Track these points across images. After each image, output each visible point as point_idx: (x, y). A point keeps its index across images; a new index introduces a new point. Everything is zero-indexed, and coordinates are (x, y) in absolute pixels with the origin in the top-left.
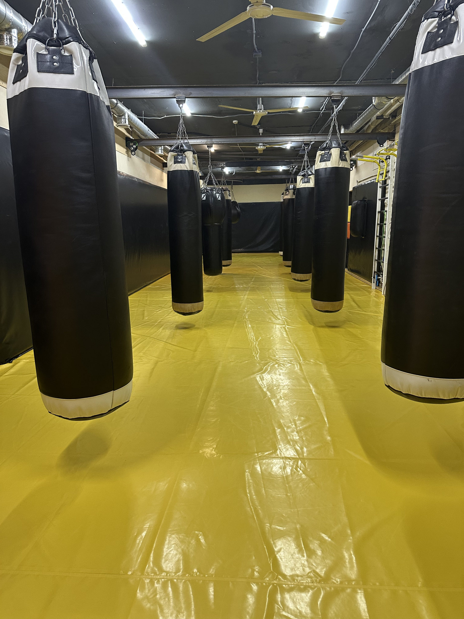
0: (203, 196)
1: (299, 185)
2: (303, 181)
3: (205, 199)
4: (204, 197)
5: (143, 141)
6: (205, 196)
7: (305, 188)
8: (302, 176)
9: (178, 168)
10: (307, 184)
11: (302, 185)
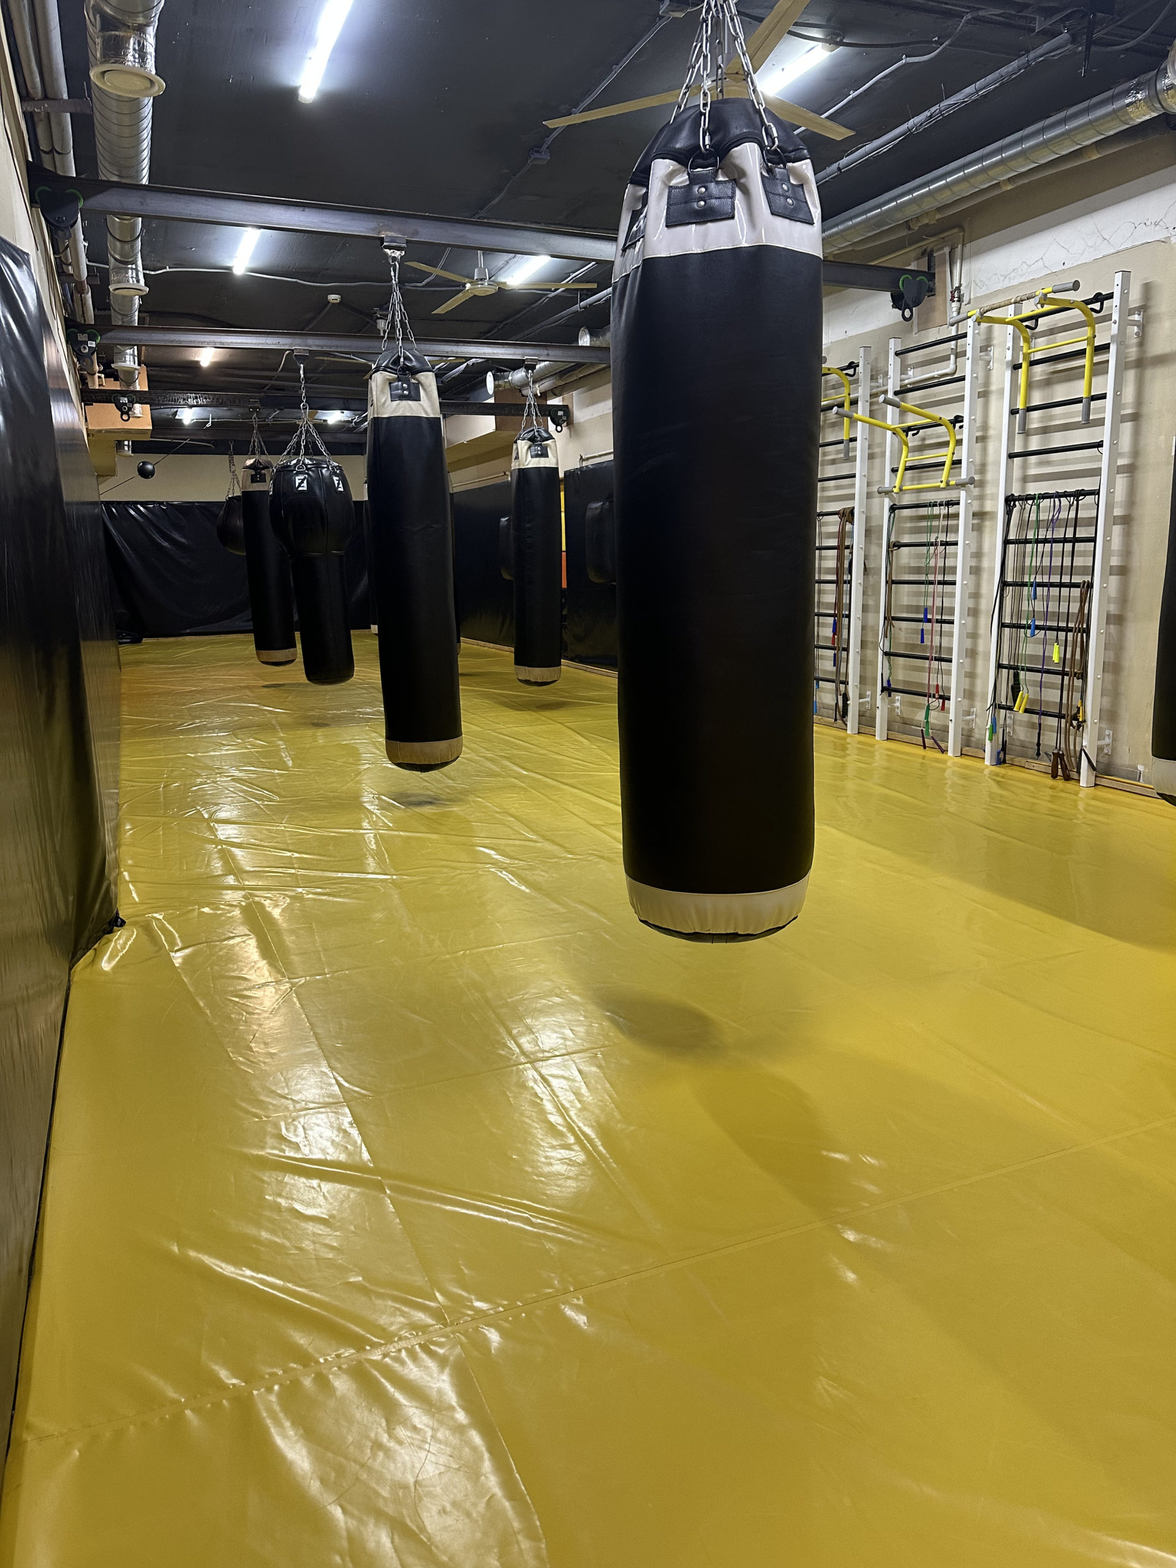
0: (297, 482)
1: (526, 460)
2: (533, 453)
3: (305, 489)
4: (302, 482)
5: (113, 330)
6: (305, 482)
7: (538, 469)
8: (529, 440)
9: (403, 411)
10: (542, 459)
11: (532, 462)
